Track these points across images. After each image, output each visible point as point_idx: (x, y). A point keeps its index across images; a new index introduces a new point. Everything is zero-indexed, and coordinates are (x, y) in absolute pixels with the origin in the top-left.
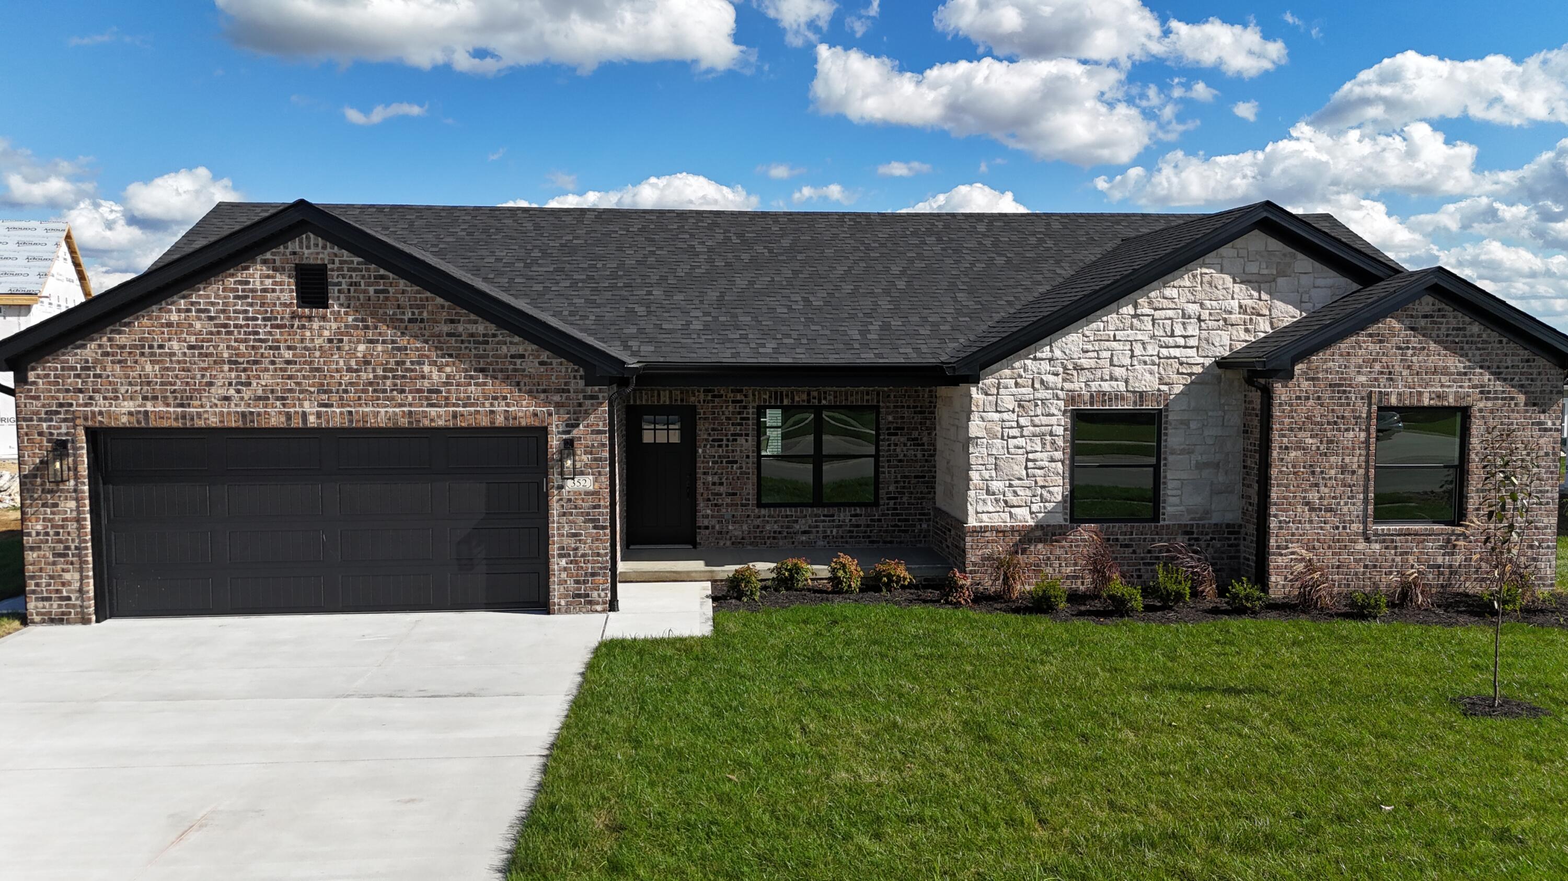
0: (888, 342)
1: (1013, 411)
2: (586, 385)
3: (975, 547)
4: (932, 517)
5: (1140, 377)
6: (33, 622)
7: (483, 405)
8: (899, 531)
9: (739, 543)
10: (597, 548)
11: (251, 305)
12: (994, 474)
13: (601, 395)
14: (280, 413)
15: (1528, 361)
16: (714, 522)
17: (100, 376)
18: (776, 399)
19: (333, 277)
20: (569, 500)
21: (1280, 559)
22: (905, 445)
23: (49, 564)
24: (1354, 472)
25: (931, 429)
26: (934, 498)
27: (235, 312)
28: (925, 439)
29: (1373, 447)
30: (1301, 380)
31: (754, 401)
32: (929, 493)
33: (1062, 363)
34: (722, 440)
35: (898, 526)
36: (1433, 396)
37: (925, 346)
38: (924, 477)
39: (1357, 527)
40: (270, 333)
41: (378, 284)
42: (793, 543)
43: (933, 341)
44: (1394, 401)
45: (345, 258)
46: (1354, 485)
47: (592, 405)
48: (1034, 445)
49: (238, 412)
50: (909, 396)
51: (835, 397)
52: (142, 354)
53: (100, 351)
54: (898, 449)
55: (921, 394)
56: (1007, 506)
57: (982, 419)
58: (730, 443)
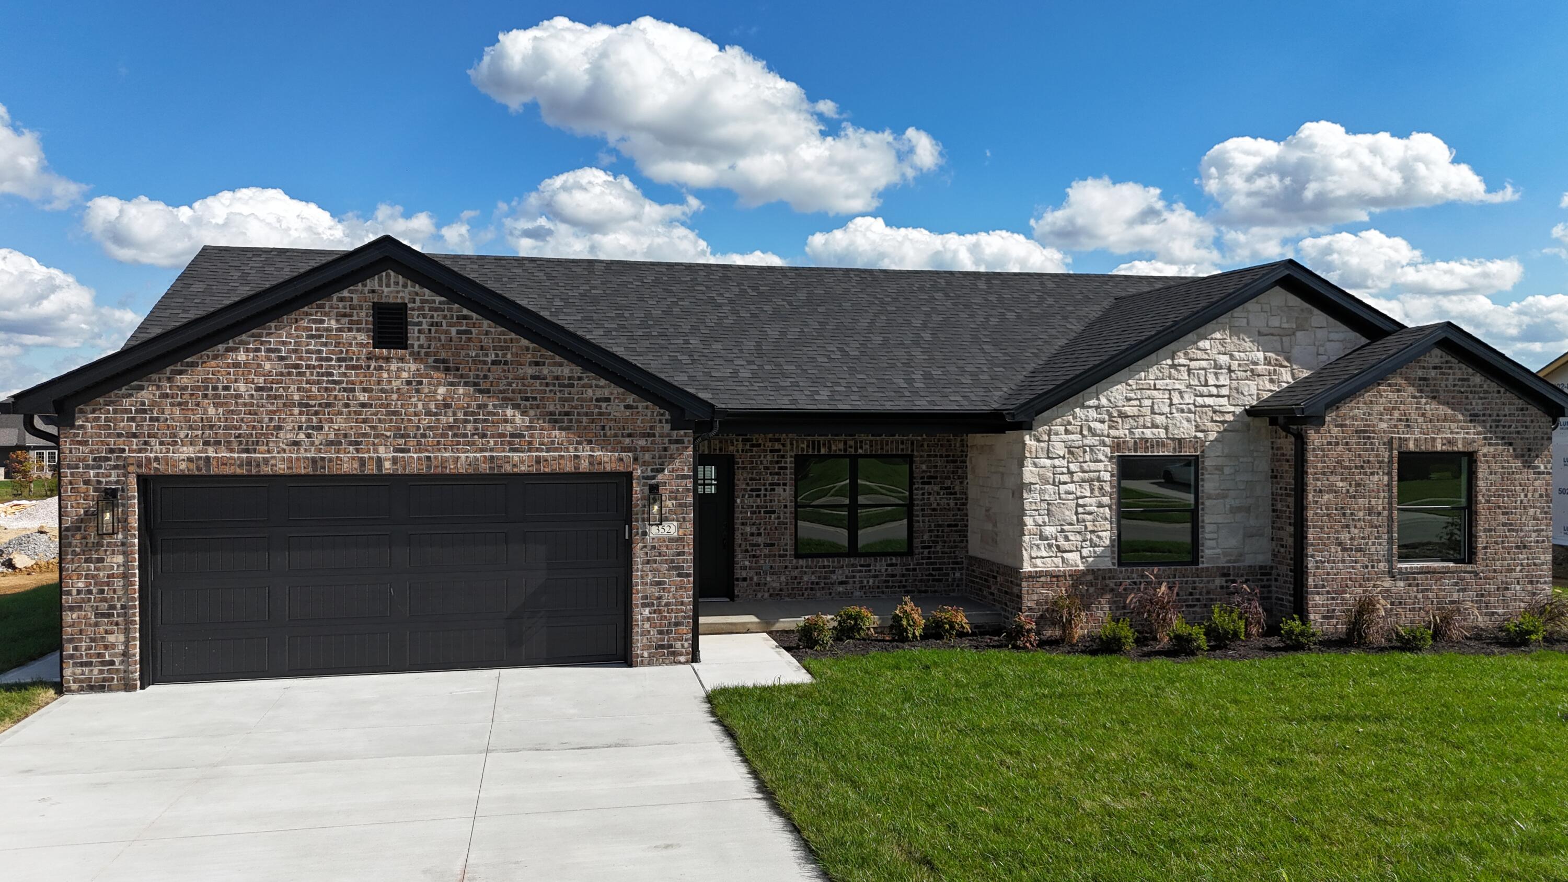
0: (936, 390)
1: (1064, 458)
3: (1030, 592)
4: (965, 565)
5: (1178, 424)
6: (70, 691)
7: (567, 450)
8: (934, 580)
9: (777, 595)
10: (681, 596)
11: (325, 345)
12: (1047, 520)
14: (353, 458)
15: (1522, 410)
16: (752, 573)
17: (157, 419)
18: (813, 449)
19: (413, 316)
20: (654, 547)
21: (1317, 597)
22: (938, 494)
23: (90, 625)
24: (1379, 514)
25: (963, 478)
26: (966, 547)
27: (308, 352)
28: (957, 488)
29: (1395, 490)
30: (1331, 426)
31: (792, 450)
32: (962, 541)
33: (1108, 411)
34: (760, 490)
35: (931, 575)
36: (1445, 441)
37: (973, 394)
38: (956, 525)
39: (1383, 566)
40: (345, 374)
41: (461, 324)
42: (830, 594)
43: (978, 390)
44: (1412, 446)
45: (426, 297)
46: (1380, 526)
47: (678, 449)
48: (1083, 490)
49: (307, 458)
50: (942, 446)
51: (871, 446)
52: (205, 396)
53: (158, 393)
54: (932, 498)
55: (953, 443)
56: (1060, 551)
57: (1035, 465)
58: (768, 493)
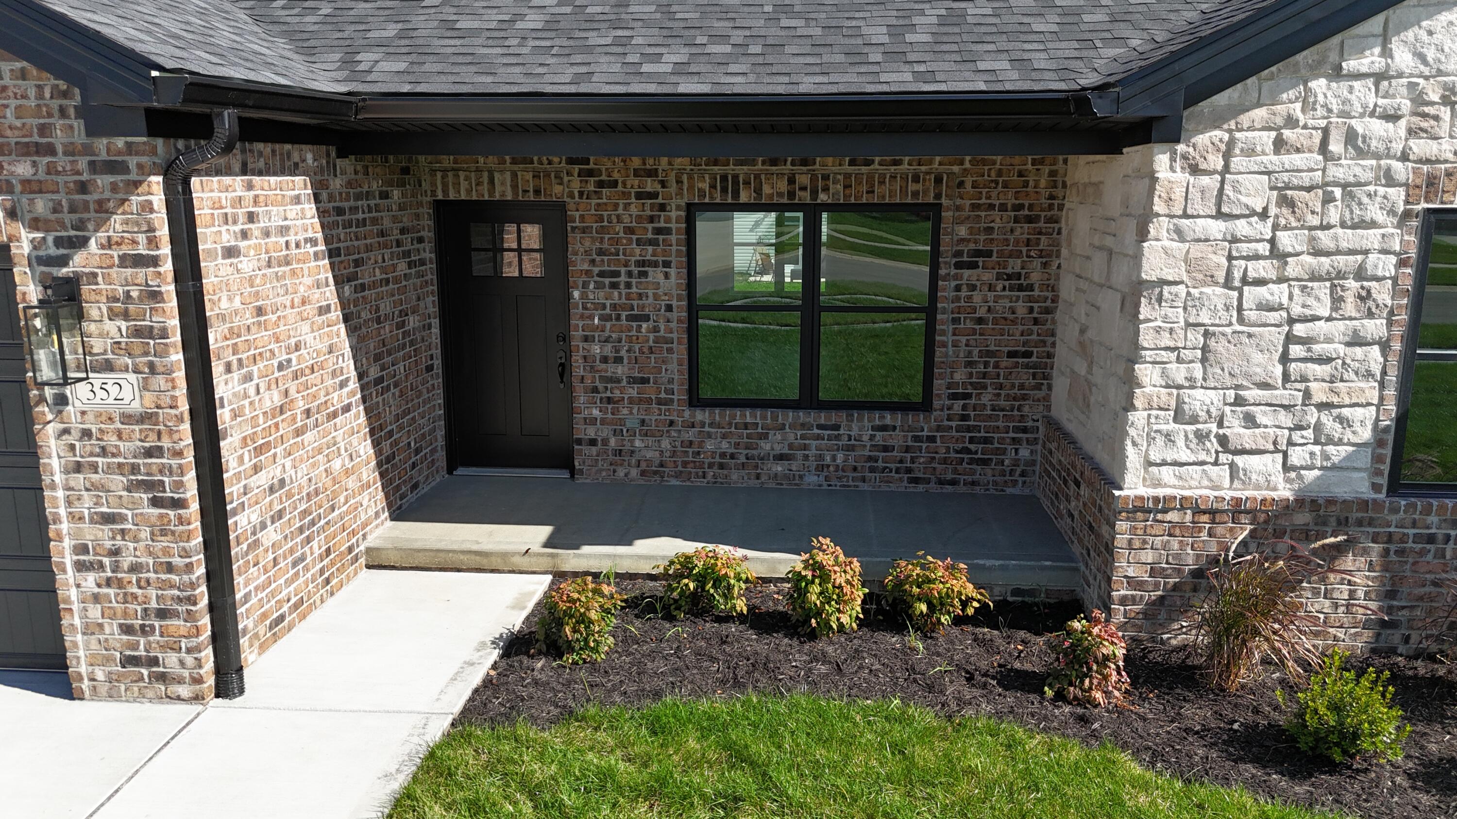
0: (955, 47)
1: (1264, 215)
2: (90, 132)
3: (1137, 544)
4: (1041, 435)
8: (971, 461)
10: (166, 551)
12: (1198, 374)
13: (132, 162)
16: (605, 431)
18: (724, 190)
20: (86, 434)
22: (991, 288)
25: (1048, 257)
26: (1047, 398)
28: (1036, 277)
31: (680, 193)
32: (1038, 387)
33: (1412, 86)
34: (617, 274)
35: (968, 451)
37: (1043, 55)
38: (1028, 354)
42: (758, 477)
43: (1064, 45)
47: (114, 188)
48: (1310, 301)
50: (1006, 185)
51: (846, 187)
54: (977, 297)
55: (1031, 179)
56: (1227, 451)
57: (1180, 235)
58: (634, 281)
